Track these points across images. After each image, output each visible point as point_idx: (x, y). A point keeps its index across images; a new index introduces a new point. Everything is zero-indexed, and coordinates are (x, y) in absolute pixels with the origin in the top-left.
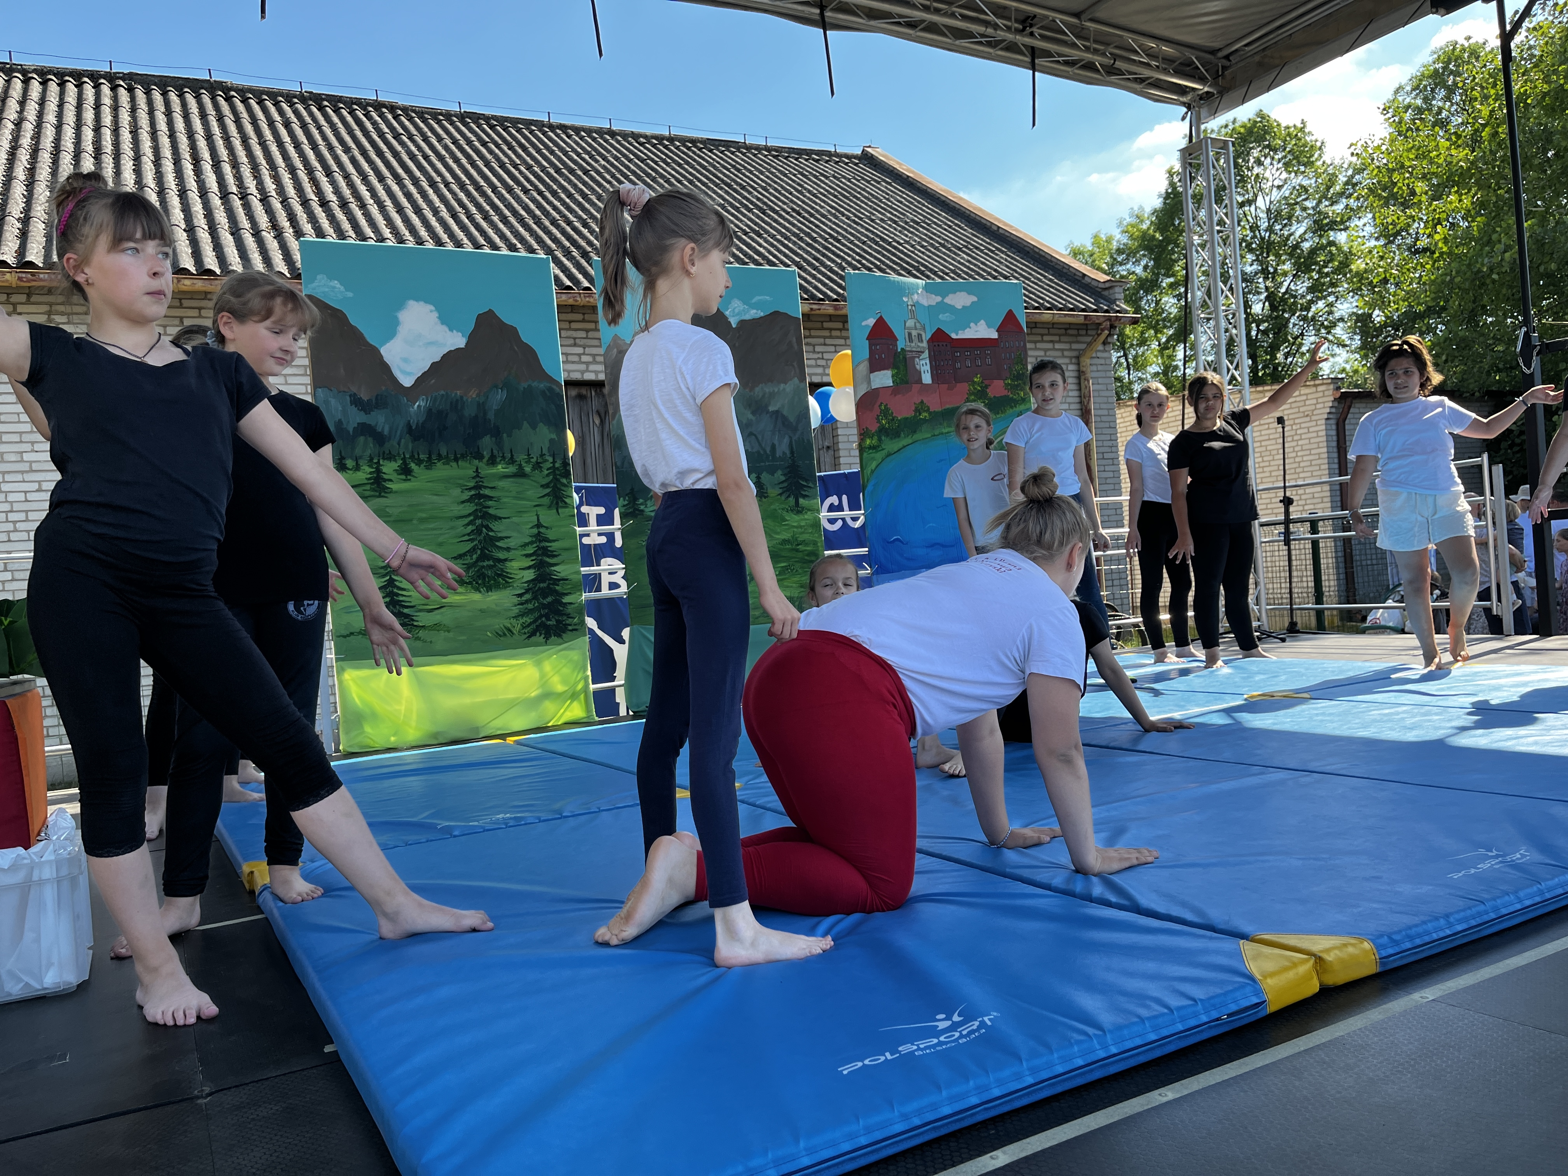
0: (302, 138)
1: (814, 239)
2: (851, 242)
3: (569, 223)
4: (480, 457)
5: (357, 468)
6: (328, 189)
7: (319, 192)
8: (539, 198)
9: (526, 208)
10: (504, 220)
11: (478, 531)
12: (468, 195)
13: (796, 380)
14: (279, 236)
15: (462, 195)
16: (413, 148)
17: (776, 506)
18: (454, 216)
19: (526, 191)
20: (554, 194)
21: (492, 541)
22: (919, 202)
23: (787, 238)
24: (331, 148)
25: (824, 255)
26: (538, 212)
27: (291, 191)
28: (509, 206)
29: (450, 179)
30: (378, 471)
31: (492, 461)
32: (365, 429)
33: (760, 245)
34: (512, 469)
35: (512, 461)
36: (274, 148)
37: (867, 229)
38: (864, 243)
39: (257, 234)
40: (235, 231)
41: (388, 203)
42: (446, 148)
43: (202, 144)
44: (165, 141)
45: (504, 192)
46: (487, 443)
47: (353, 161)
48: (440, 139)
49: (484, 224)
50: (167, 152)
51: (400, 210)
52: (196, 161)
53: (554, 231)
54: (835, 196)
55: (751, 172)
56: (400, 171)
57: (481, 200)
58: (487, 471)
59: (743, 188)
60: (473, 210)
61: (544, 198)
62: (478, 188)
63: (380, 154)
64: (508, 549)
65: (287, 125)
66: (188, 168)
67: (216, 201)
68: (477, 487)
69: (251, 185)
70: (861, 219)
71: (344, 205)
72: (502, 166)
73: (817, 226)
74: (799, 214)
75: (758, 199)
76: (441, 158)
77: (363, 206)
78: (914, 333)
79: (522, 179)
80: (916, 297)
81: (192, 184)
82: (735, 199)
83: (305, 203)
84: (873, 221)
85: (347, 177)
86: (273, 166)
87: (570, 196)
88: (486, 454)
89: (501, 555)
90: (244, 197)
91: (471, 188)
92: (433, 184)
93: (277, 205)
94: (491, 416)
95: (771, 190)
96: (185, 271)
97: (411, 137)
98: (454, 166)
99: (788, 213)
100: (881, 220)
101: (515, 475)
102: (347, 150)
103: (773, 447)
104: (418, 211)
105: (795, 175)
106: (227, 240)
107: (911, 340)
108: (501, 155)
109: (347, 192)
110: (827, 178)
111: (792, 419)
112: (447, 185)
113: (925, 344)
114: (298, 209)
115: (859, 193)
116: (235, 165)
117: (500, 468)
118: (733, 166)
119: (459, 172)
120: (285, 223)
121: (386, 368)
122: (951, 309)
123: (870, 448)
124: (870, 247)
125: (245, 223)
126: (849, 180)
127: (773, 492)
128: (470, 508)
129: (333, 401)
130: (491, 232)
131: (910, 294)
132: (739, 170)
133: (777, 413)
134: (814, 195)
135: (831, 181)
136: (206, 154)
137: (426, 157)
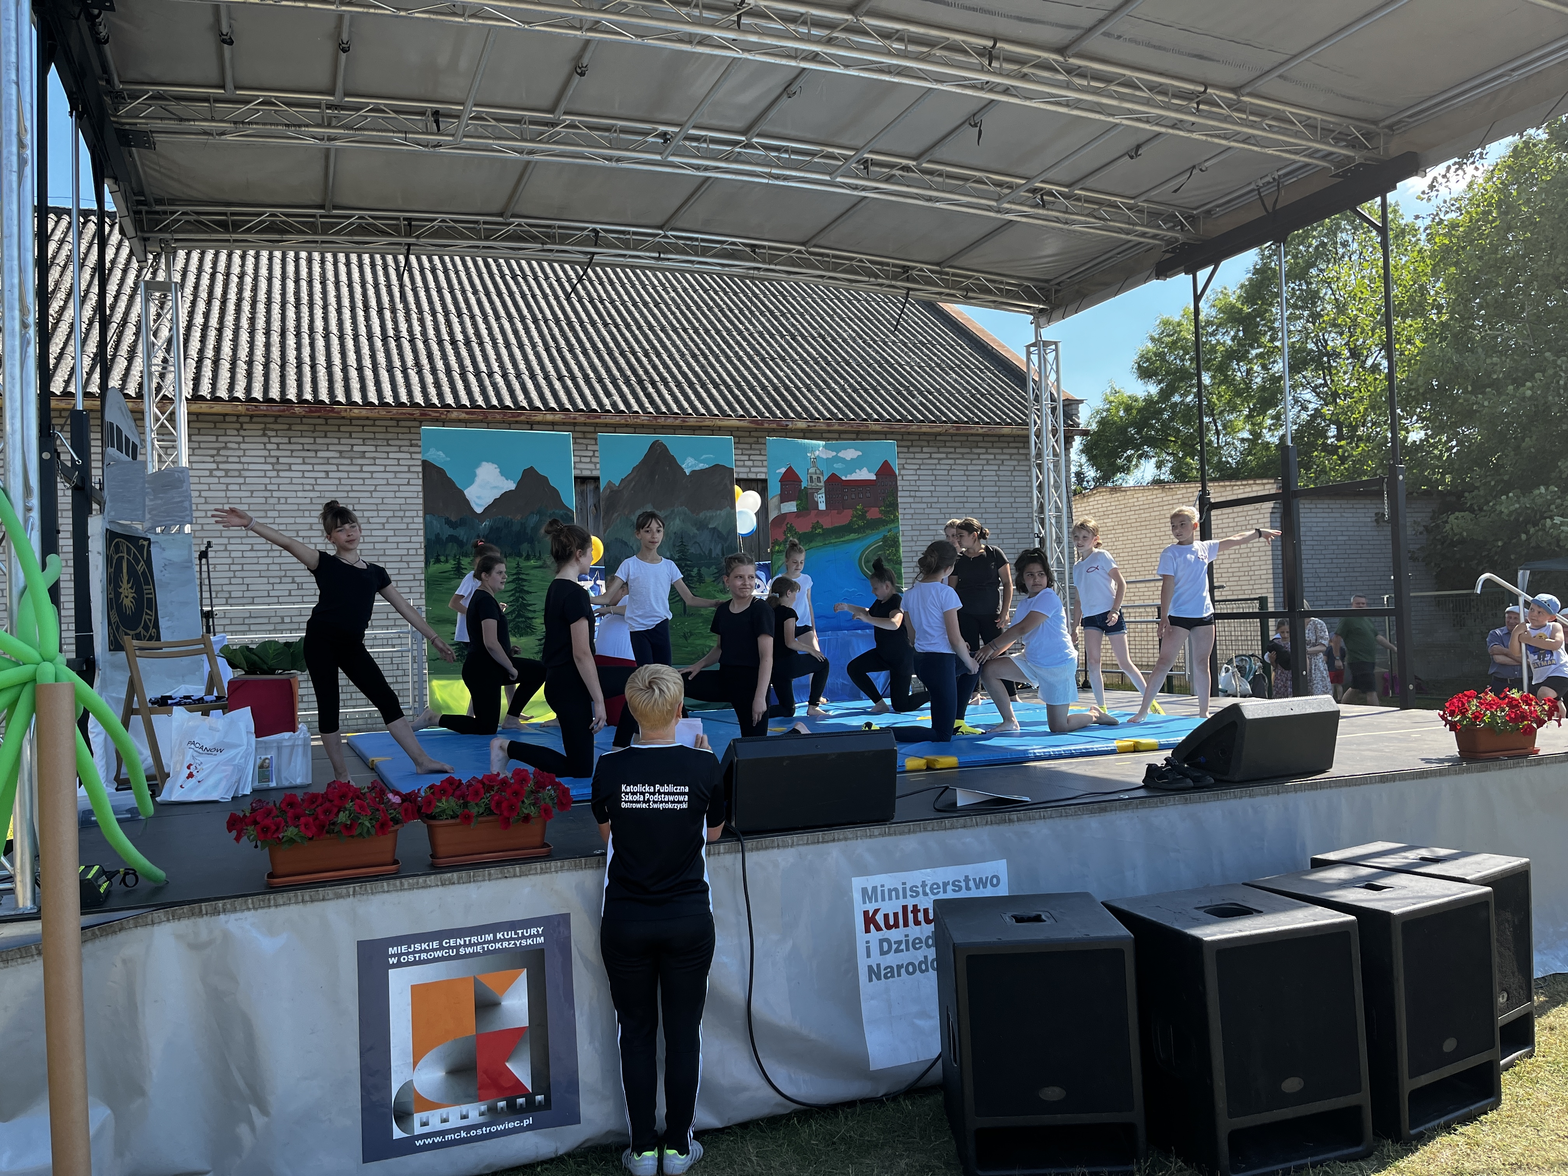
0: (444, 284)
1: (828, 363)
2: (859, 365)
3: (634, 353)
4: (519, 555)
5: (447, 561)
6: (457, 328)
7: (451, 333)
8: (614, 330)
9: (603, 341)
10: (585, 352)
11: (517, 600)
12: (561, 330)
13: (728, 508)
14: (420, 373)
15: (556, 331)
16: (525, 288)
17: (710, 588)
18: (547, 349)
19: (606, 325)
20: (628, 326)
21: (525, 606)
22: (933, 323)
23: (806, 362)
24: (464, 292)
25: (832, 378)
26: (612, 345)
27: (431, 332)
28: (590, 339)
29: (550, 316)
30: (459, 563)
31: (528, 558)
32: (453, 539)
33: (782, 370)
34: (539, 563)
35: (539, 558)
36: (422, 294)
37: (877, 352)
38: (870, 365)
39: (405, 371)
40: (390, 369)
41: (500, 340)
42: (551, 286)
43: (371, 292)
44: (345, 290)
45: (589, 326)
46: (525, 547)
47: (479, 302)
48: (547, 278)
49: (568, 356)
50: (346, 302)
51: (508, 346)
52: (366, 308)
53: (622, 361)
54: (861, 320)
55: (794, 298)
56: (513, 310)
57: (570, 335)
58: (524, 564)
59: (783, 315)
60: (562, 343)
61: (619, 330)
62: (570, 323)
63: (499, 294)
64: (535, 611)
65: (433, 270)
66: (360, 313)
67: (379, 344)
68: (518, 574)
69: (403, 327)
70: (875, 342)
71: (468, 343)
72: (591, 301)
73: (835, 350)
74: (824, 339)
75: (793, 325)
76: (545, 297)
77: (481, 344)
78: (815, 477)
79: (605, 314)
80: (817, 453)
81: (363, 330)
82: (773, 326)
83: (440, 342)
84: (885, 343)
85: (472, 317)
86: (420, 311)
87: (640, 328)
88: (524, 554)
89: (530, 615)
90: (398, 339)
91: (564, 324)
92: (535, 321)
93: (420, 345)
94: (529, 531)
95: (807, 317)
96: (356, 403)
97: (525, 278)
98: (554, 303)
99: (814, 338)
100: (894, 343)
101: (540, 567)
102: (475, 292)
103: (710, 550)
104: (521, 346)
105: (831, 300)
106: (384, 376)
107: (812, 481)
108: (592, 290)
109: (471, 331)
110: (859, 301)
111: (724, 533)
112: (546, 321)
113: (822, 484)
114: (435, 347)
115: (883, 316)
116: (394, 311)
117: (532, 562)
118: (781, 293)
119: (557, 309)
120: (424, 361)
121: (467, 502)
122: (843, 460)
123: (778, 552)
124: (874, 369)
125: (397, 363)
126: (878, 304)
127: (708, 579)
128: (512, 586)
129: (435, 522)
130: (572, 363)
131: (813, 451)
132: (784, 297)
133: (714, 528)
134: (843, 320)
135: (862, 305)
136: (373, 303)
137: (534, 296)
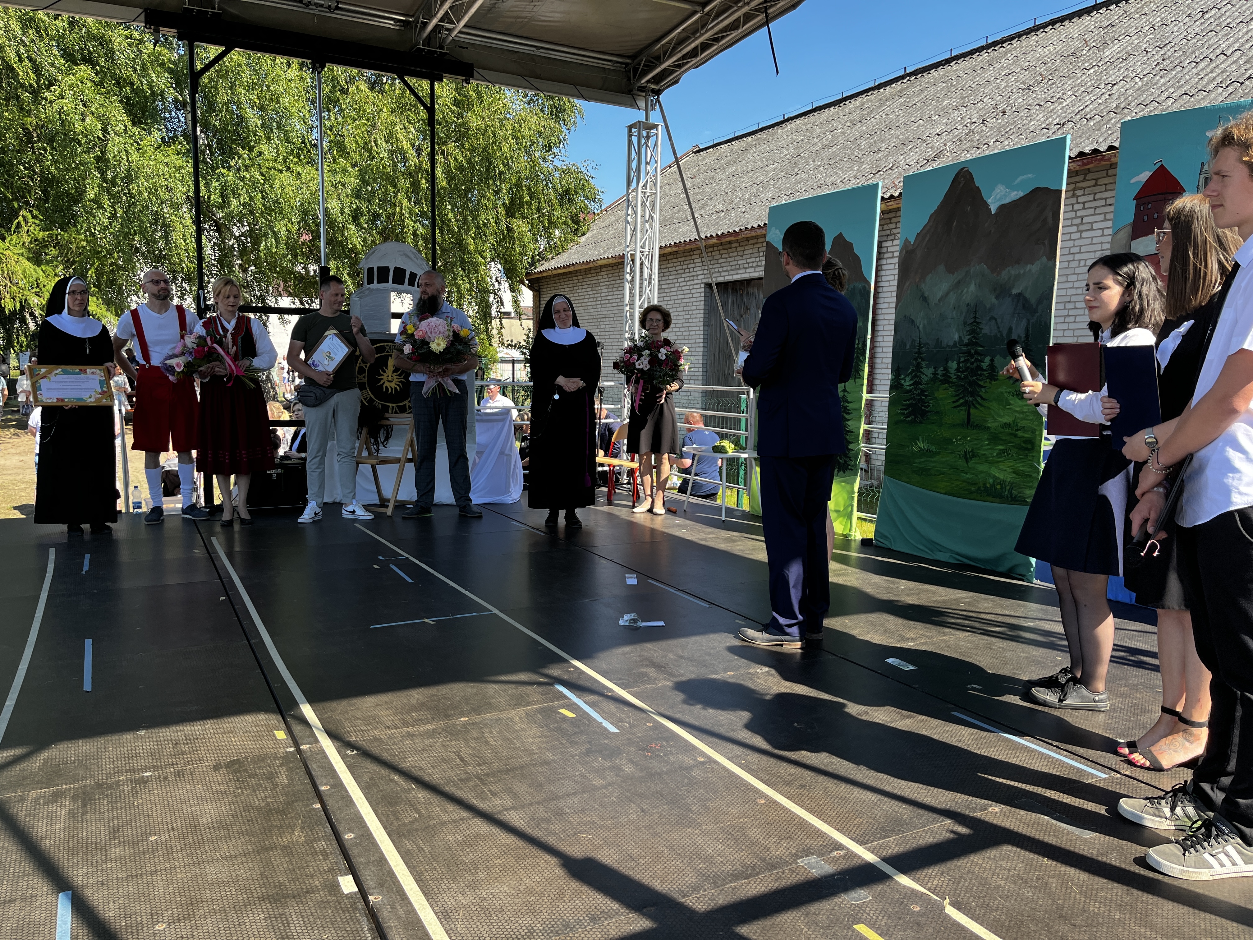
13: (1044, 259)
17: (1003, 389)
